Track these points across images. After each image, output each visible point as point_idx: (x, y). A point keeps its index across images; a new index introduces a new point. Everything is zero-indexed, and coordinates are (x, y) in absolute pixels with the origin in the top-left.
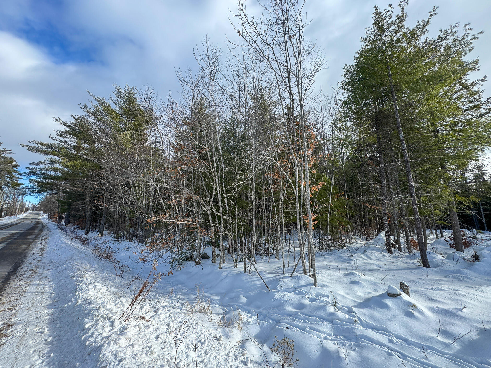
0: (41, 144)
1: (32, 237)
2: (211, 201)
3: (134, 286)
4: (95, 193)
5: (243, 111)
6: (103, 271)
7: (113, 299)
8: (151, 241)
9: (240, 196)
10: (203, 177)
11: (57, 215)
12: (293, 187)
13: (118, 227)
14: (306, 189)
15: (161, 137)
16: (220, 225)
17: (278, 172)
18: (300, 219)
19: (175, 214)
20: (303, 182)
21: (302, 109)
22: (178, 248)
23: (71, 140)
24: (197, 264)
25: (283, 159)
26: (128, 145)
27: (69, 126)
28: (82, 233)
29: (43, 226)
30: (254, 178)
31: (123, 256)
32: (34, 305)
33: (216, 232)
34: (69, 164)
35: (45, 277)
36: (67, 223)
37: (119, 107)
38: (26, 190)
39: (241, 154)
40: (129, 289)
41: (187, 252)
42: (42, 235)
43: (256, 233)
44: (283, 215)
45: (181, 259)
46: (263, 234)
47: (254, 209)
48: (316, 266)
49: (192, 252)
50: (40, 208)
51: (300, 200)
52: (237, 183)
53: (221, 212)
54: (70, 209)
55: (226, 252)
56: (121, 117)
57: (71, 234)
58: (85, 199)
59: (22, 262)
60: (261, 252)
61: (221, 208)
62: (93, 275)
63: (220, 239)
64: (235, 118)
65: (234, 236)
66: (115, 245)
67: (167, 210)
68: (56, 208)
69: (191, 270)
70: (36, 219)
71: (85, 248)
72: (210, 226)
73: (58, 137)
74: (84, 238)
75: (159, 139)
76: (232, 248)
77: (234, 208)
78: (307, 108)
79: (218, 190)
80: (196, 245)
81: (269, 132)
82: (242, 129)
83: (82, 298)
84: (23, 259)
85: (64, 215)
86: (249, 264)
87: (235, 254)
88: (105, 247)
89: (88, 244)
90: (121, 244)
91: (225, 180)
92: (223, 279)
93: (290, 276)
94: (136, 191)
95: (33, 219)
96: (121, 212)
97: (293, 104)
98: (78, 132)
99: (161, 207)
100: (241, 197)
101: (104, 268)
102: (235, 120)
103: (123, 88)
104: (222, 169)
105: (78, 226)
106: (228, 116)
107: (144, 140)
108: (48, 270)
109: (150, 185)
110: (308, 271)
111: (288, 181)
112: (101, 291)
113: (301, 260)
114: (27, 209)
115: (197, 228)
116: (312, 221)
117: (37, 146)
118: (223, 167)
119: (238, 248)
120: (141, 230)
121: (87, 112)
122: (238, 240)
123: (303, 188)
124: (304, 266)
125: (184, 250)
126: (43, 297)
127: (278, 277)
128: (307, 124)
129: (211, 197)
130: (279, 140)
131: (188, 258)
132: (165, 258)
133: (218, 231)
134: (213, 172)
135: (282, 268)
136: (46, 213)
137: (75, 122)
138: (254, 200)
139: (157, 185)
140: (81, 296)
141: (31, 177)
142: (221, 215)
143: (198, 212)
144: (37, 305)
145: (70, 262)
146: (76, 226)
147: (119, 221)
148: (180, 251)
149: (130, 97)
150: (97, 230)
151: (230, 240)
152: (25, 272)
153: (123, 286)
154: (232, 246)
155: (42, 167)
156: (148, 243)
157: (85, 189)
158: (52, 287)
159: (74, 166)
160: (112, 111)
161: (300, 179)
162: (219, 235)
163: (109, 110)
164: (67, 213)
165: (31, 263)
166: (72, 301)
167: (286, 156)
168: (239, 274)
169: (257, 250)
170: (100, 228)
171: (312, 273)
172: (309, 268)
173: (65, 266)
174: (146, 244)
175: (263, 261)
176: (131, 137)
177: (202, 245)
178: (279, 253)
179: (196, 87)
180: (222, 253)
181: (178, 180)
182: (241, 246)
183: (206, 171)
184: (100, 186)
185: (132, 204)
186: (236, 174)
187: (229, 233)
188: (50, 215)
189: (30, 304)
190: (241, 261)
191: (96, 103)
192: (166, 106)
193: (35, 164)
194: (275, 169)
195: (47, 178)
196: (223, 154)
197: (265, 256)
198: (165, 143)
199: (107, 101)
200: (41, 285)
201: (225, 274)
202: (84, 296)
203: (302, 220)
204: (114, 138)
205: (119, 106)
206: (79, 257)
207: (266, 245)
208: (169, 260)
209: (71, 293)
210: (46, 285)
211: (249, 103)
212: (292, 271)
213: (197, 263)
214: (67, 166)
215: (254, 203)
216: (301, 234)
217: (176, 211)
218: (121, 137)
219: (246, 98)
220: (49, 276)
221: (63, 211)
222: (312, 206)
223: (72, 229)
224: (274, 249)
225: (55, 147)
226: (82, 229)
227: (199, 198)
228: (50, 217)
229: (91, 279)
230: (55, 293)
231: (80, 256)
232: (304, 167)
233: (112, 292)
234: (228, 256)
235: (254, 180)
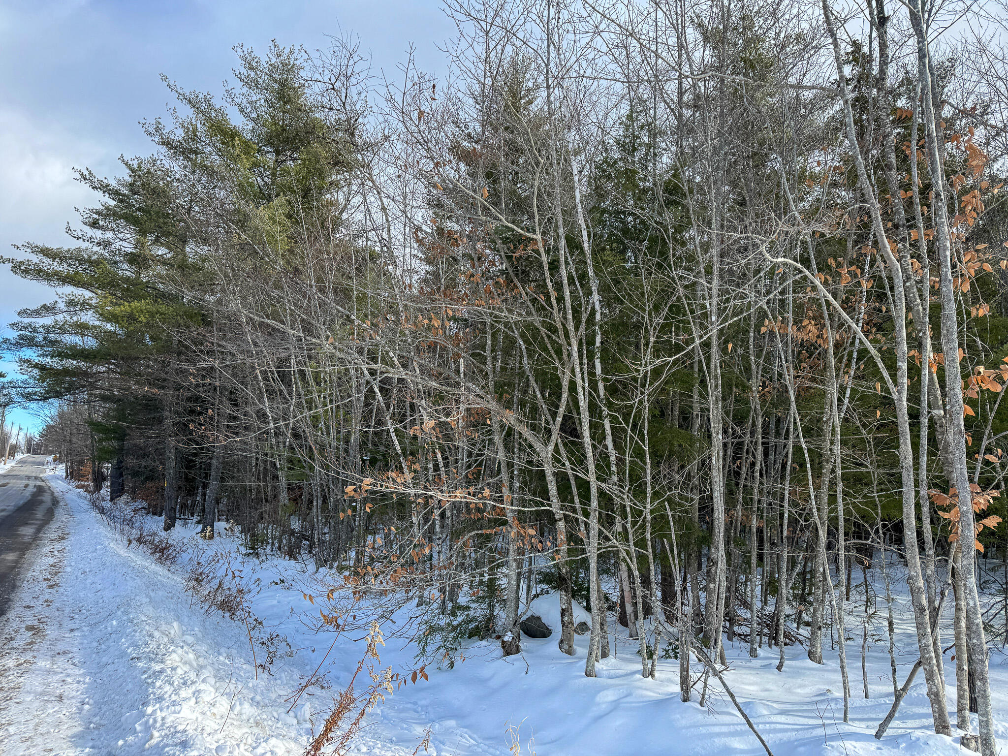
0: (45, 252)
1: (27, 531)
2: (556, 429)
3: (308, 704)
4: (189, 399)
5: (671, 88)
6: (216, 647)
7: (249, 741)
8: (358, 561)
9: (660, 413)
10: (526, 341)
11: (88, 468)
12: (885, 374)
13: (256, 509)
14: (943, 386)
15: (384, 209)
16: (586, 514)
17: (818, 318)
18: (918, 506)
19: (431, 472)
20: (929, 354)
21: (922, 54)
22: (442, 590)
23: (121, 236)
24: (508, 653)
25: (839, 265)
26: (282, 244)
27: (114, 193)
28: (154, 524)
29: (55, 502)
30: (714, 342)
31: (273, 606)
32: (42, 729)
33: (572, 537)
34: (117, 310)
35: (64, 653)
36: (115, 494)
37: (253, 120)
38: (12, 391)
39: (663, 254)
40: (291, 714)
41: (473, 605)
42: (54, 526)
43: (728, 554)
44: (840, 487)
45: (455, 628)
46: (754, 560)
47: (716, 462)
48: (992, 703)
49: (491, 606)
50: (47, 446)
51: (915, 426)
52: (647, 362)
53: (592, 467)
54: (121, 449)
55: (612, 617)
56: (259, 151)
57: (127, 528)
58: (160, 420)
59: (7, 602)
60: (746, 630)
61: (590, 454)
62: (191, 656)
63: (587, 569)
64: (642, 119)
65: (642, 560)
66: (247, 570)
67: (406, 459)
68: (86, 446)
69: (486, 671)
70: (36, 478)
71: (167, 573)
72: (551, 518)
73: (87, 229)
74: (161, 541)
75: (379, 218)
76: (635, 604)
77: (639, 454)
78: (943, 47)
79: (580, 390)
80: (503, 582)
81: (775, 163)
82: (666, 160)
83: (163, 724)
84: (9, 594)
85: (107, 468)
86: (701, 667)
87: (644, 626)
88: (221, 573)
89: (173, 560)
90: (264, 565)
91: (604, 350)
92: (600, 717)
93: (874, 732)
94: (308, 392)
95: (28, 478)
96: (265, 462)
97: (882, 36)
98: (139, 209)
99: (387, 446)
100: (663, 414)
101: (219, 639)
102: (642, 127)
103: (265, 57)
104: (593, 311)
105: (145, 504)
106: (613, 115)
107: (330, 225)
108: (72, 630)
109: (352, 372)
110: (953, 721)
111: (864, 352)
112: (214, 710)
113: (921, 672)
114: (14, 450)
115: (505, 523)
116: (971, 516)
117: (35, 259)
118: (597, 306)
119: (657, 606)
120: (325, 524)
121: (163, 143)
122: (655, 575)
123: (931, 380)
124: (935, 698)
125: (462, 600)
126: (60, 710)
127: (820, 732)
128: (947, 112)
129: (554, 415)
130: (817, 191)
131: (477, 627)
132: (400, 622)
133: (582, 533)
134: (559, 326)
135: (836, 700)
136: (61, 462)
137: (130, 180)
138: (716, 428)
139: (372, 372)
140: (159, 719)
141: (22, 354)
142: (592, 478)
143: (510, 465)
144: (48, 732)
145: (126, 613)
146: (139, 504)
147: (258, 492)
148: (452, 601)
149: (283, 84)
150: (196, 519)
151: (625, 575)
152: (16, 632)
153: (274, 703)
154: (634, 596)
155: (48, 321)
156: (347, 568)
157: (163, 387)
158: (84, 683)
159: (131, 318)
160: (233, 134)
161: (916, 343)
162: (584, 551)
163: (223, 132)
164: (115, 461)
165: (28, 607)
166: (135, 732)
167: (852, 253)
168: (662, 703)
169: (730, 618)
170: (203, 511)
171: (973, 729)
172: (961, 709)
173: (114, 623)
174: (341, 569)
175: (756, 663)
176: (289, 216)
177: (523, 587)
178: (823, 641)
179: (498, 19)
180: (598, 618)
181: (441, 357)
182: (668, 597)
183: (536, 320)
184: (204, 377)
185: (296, 436)
186: (647, 330)
187: (622, 548)
188: (72, 467)
189: (31, 726)
190: (667, 656)
191: (187, 113)
192: (398, 98)
193: (30, 315)
194: (801, 306)
195: (61, 355)
196: (594, 259)
197: (766, 647)
198: (398, 231)
199: (217, 103)
200: (56, 673)
201: (608, 697)
202: (169, 720)
203: (926, 510)
204: (242, 221)
205: (254, 115)
206: (150, 598)
207: (765, 602)
208: (414, 630)
209: (132, 707)
210: (68, 676)
211: (697, 56)
212: (884, 715)
213: (509, 649)
214: (112, 318)
215: (718, 439)
216: (924, 570)
217: (435, 460)
218: (261, 215)
219: (681, 36)
220: (75, 649)
221: (103, 455)
222: (971, 454)
223: (128, 511)
224: (799, 621)
225: (81, 261)
226: (154, 514)
227: (511, 417)
228: (73, 475)
229: (186, 668)
230: (91, 701)
231: (152, 594)
232: (935, 292)
233: (244, 717)
234: (617, 634)
235: (714, 349)
